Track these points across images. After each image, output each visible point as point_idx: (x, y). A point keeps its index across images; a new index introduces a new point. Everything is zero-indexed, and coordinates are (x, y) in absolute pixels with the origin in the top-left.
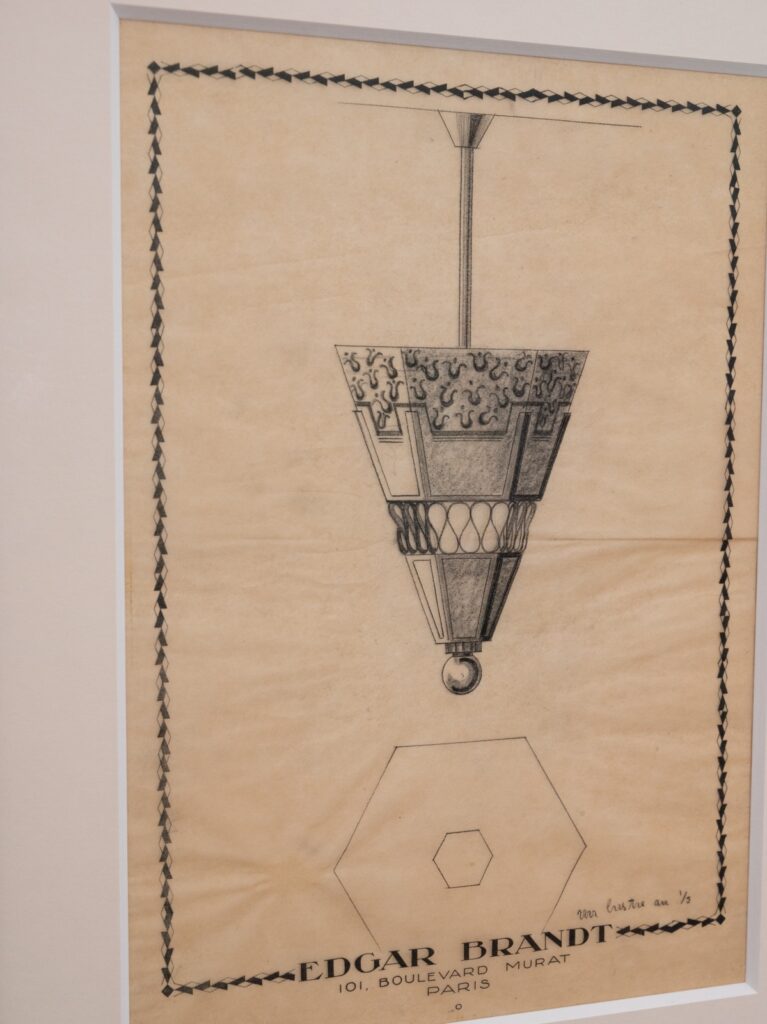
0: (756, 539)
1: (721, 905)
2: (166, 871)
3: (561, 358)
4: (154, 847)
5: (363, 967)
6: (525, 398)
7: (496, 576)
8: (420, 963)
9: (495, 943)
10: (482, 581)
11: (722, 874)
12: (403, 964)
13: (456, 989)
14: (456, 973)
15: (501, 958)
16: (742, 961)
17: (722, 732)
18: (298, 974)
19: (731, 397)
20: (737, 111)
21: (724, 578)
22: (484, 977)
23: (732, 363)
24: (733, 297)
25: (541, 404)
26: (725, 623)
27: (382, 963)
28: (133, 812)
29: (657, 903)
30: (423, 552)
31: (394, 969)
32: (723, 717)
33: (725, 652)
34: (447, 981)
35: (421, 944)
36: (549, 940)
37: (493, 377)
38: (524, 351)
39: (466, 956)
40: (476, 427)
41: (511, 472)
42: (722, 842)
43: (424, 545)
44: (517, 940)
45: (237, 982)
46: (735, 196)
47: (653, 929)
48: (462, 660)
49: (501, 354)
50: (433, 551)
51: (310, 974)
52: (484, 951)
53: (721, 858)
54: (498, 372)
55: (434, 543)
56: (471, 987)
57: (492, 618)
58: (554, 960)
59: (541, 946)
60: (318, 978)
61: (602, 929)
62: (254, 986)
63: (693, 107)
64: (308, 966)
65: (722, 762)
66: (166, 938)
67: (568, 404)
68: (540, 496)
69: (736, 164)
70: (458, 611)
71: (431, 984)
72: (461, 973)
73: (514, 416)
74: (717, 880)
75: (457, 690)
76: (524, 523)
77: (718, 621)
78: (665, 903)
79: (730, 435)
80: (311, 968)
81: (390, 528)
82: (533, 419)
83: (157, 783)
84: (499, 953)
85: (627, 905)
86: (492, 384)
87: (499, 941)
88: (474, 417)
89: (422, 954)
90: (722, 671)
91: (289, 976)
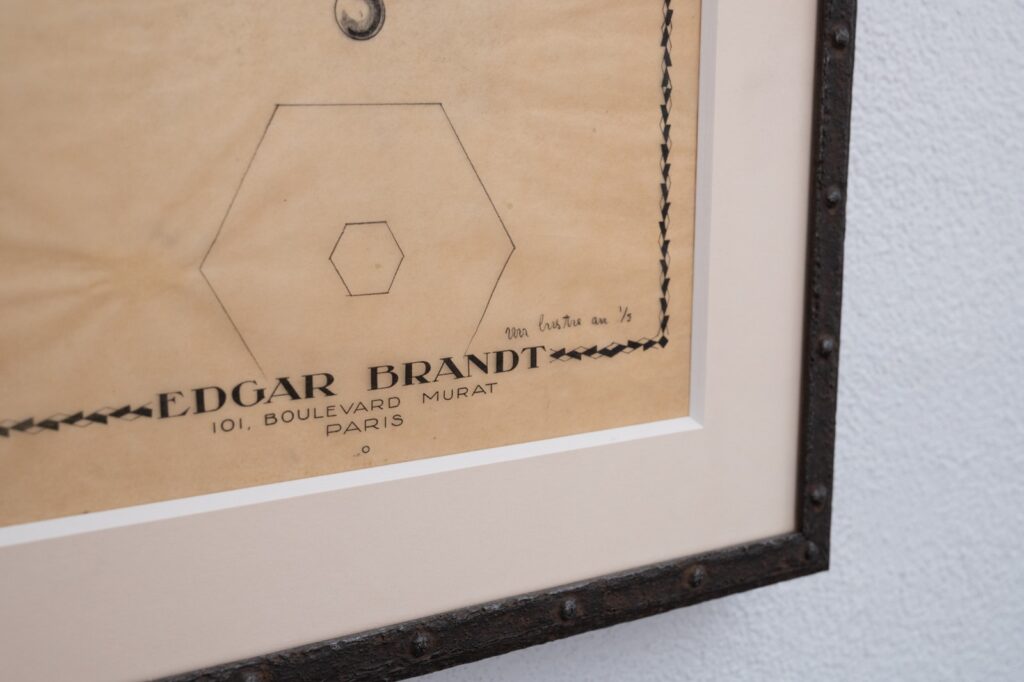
1: (664, 325)
5: (243, 399)
8: (317, 393)
11: (665, 287)
12: (294, 396)
13: (362, 427)
14: (361, 407)
15: (417, 388)
16: (686, 392)
18: (156, 408)
22: (396, 411)
27: (267, 394)
29: (595, 321)
31: (282, 403)
32: (667, 95)
33: (669, 14)
34: (351, 417)
35: (317, 369)
36: (473, 366)
39: (374, 385)
42: (664, 250)
44: (436, 365)
45: (72, 420)
47: (591, 352)
51: (172, 408)
52: (395, 378)
53: (665, 268)
56: (381, 424)
58: (479, 390)
59: (463, 372)
60: (184, 414)
61: (533, 351)
62: (97, 426)
64: (169, 397)
65: (665, 151)
71: (331, 421)
72: (368, 406)
74: (660, 294)
75: (355, 34)
78: (603, 321)
80: (173, 400)
84: (414, 380)
85: (561, 322)
87: (414, 366)
89: (319, 382)
90: (666, 38)
91: (144, 412)
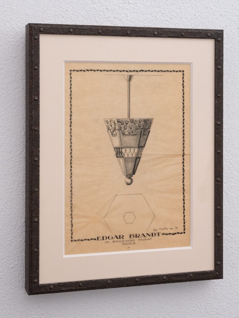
0: (190, 155)
1: (184, 230)
2: (72, 217)
3: (148, 120)
4: (70, 213)
5: (110, 238)
6: (141, 128)
7: (136, 162)
8: (121, 238)
9: (136, 235)
10: (133, 163)
11: (184, 223)
12: (118, 238)
13: (128, 244)
15: (138, 238)
16: (189, 242)
17: (184, 194)
18: (97, 239)
19: (184, 126)
20: (183, 71)
21: (183, 163)
22: (134, 242)
23: (184, 120)
24: (184, 107)
25: (144, 129)
26: (184, 172)
27: (113, 238)
28: (66, 206)
29: (170, 229)
30: (121, 157)
31: (116, 239)
32: (184, 191)
33: (184, 177)
34: (126, 242)
35: (121, 234)
36: (147, 235)
37: (134, 124)
38: (141, 119)
39: (130, 237)
40: (131, 133)
41: (138, 142)
42: (184, 216)
43: (121, 156)
44: (141, 235)
45: (85, 240)
46: (183, 87)
47: (170, 234)
48: (129, 178)
49: (136, 119)
50: (123, 157)
51: (99, 239)
52: (134, 237)
53: (184, 220)
54: (135, 123)
55: (123, 156)
56: (131, 244)
57: (135, 170)
58: (149, 239)
59: (146, 236)
60: (101, 240)
61: (159, 233)
62: (88, 241)
63: (174, 71)
64: (99, 237)
65: (184, 200)
66: (72, 230)
67: (150, 129)
68: (144, 146)
69: (183, 81)
70: (128, 169)
71: (123, 243)
72: (129, 241)
73: (139, 131)
75: (128, 184)
76: (141, 152)
77: (182, 171)
78: (172, 229)
79: (184, 134)
81: (115, 153)
82: (143, 132)
83: (70, 201)
85: (164, 229)
86: (134, 125)
88: (131, 131)
89: (121, 236)
90: (183, 181)
91: (95, 239)
